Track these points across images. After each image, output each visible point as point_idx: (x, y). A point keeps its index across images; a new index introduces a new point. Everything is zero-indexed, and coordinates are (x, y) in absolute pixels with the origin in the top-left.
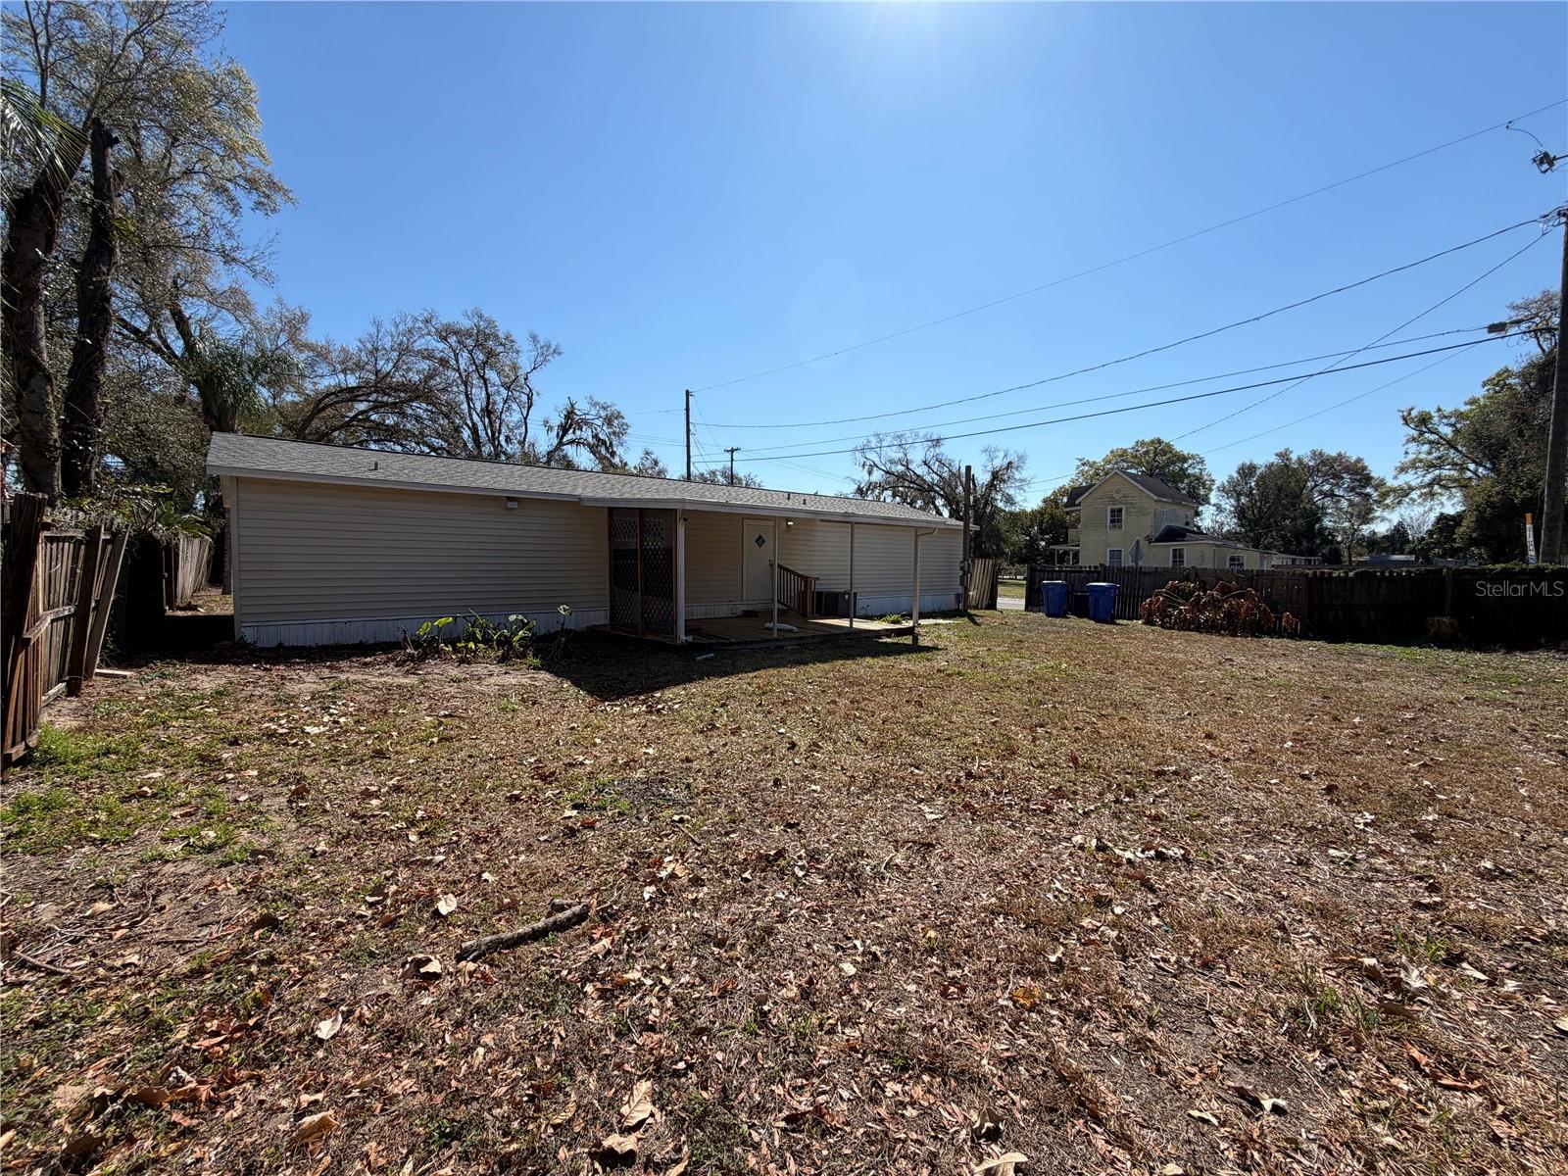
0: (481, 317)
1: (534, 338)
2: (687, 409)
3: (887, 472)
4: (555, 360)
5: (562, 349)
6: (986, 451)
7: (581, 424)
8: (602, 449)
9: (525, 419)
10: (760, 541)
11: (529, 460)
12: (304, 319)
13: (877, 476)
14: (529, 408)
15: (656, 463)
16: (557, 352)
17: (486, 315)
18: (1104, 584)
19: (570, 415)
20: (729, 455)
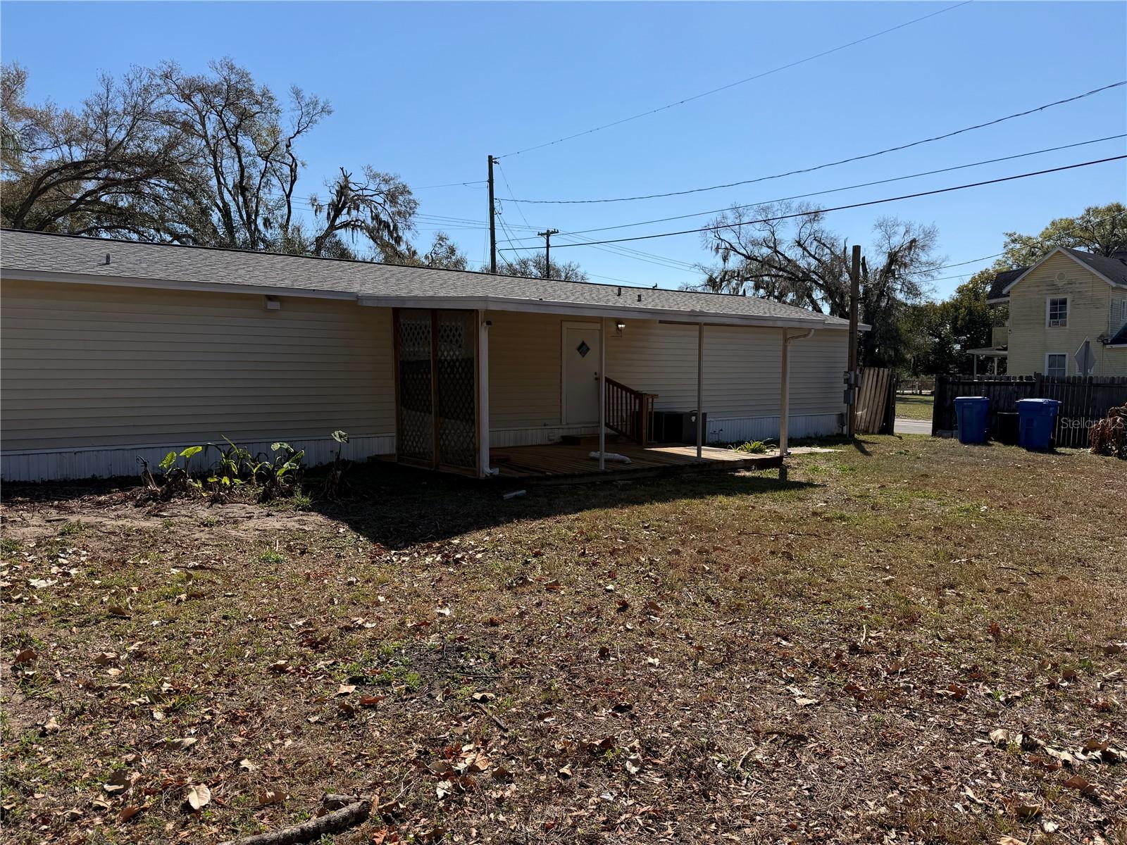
0: (231, 68)
1: (297, 94)
2: (491, 181)
3: (748, 257)
4: (323, 121)
5: (332, 106)
6: (880, 226)
7: (357, 202)
8: (387, 235)
9: (288, 196)
10: (583, 349)
11: (293, 248)
12: (20, 78)
13: (735, 262)
14: (293, 182)
15: (452, 251)
16: (326, 110)
17: (238, 66)
18: (1040, 400)
19: (343, 190)
20: (544, 240)
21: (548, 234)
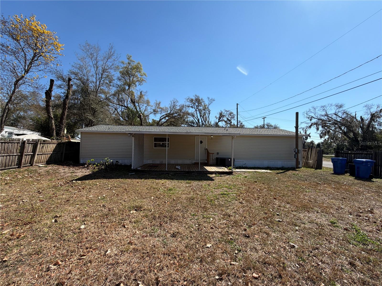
0: (196, 96)
1: (209, 98)
2: (237, 109)
4: (214, 102)
5: (215, 99)
6: (366, 106)
7: (224, 116)
8: (229, 121)
9: (209, 117)
10: (201, 142)
11: (210, 126)
12: (160, 103)
13: (314, 121)
14: (209, 114)
15: (242, 124)
16: (214, 100)
17: (197, 95)
18: (364, 160)
19: (221, 114)
20: (263, 119)
21: (264, 118)
